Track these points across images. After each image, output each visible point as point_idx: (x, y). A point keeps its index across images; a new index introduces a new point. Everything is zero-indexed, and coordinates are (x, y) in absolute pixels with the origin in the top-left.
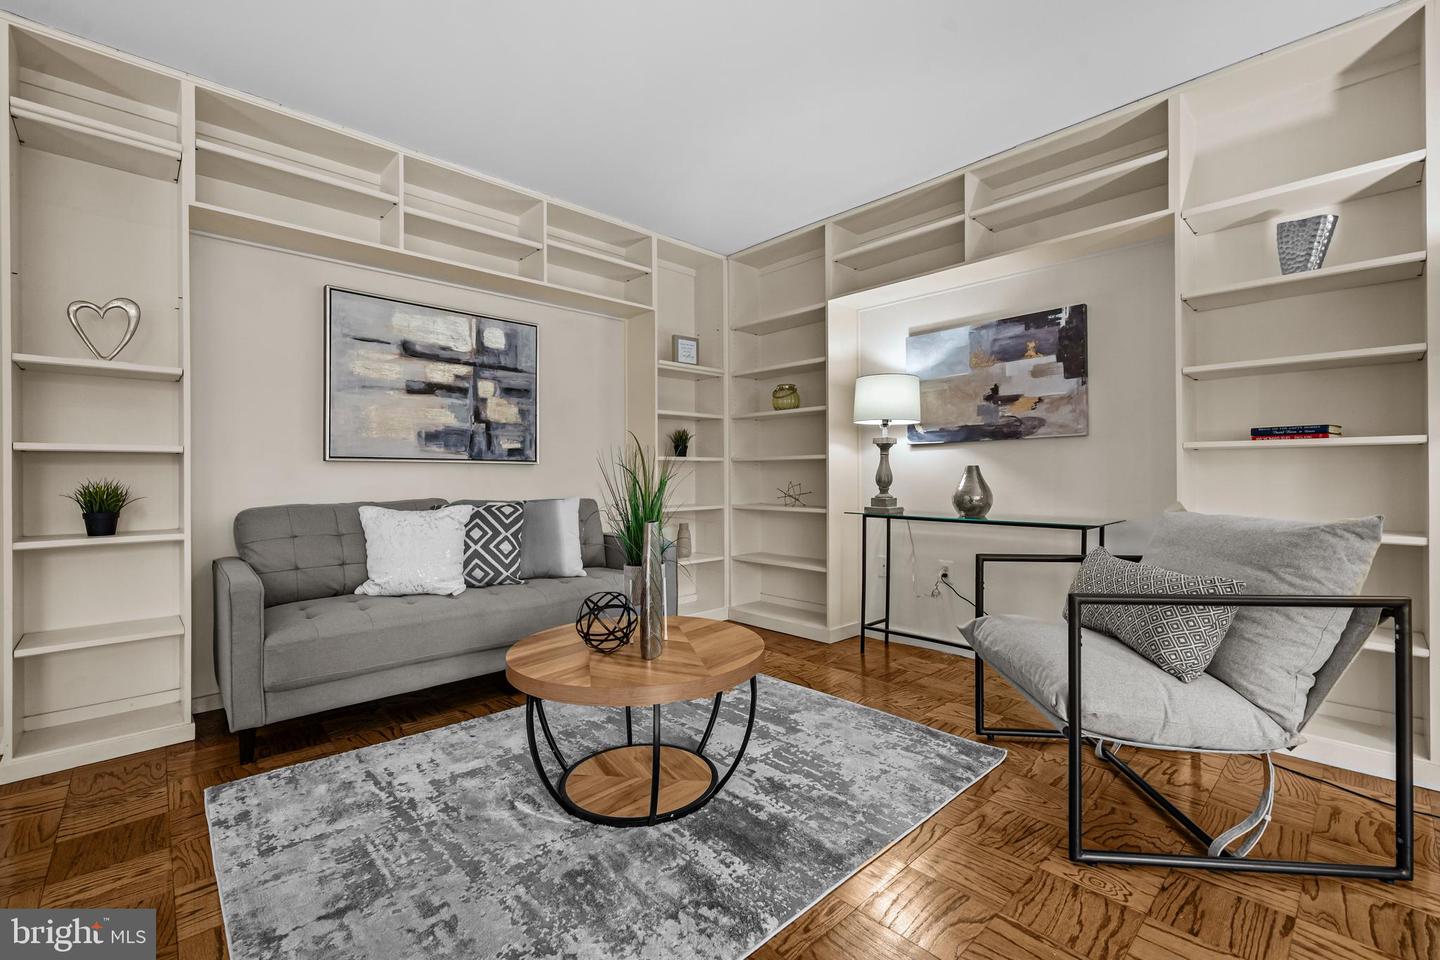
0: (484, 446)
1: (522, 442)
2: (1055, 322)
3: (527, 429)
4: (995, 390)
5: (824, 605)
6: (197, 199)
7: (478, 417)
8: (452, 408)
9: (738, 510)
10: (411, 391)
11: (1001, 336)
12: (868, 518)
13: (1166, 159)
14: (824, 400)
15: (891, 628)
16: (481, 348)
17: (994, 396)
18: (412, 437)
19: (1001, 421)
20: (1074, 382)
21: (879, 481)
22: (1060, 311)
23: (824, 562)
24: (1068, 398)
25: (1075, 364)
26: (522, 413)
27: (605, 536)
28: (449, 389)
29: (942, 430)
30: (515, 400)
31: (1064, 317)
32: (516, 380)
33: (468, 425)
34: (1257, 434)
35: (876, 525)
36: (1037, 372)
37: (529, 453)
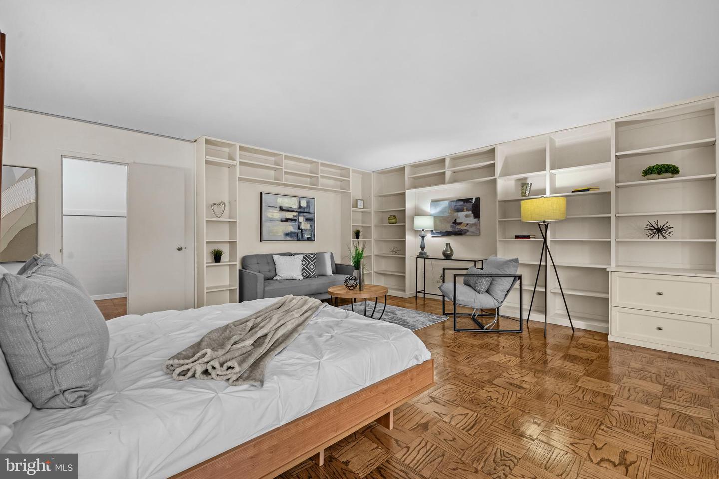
0: (300, 237)
1: (311, 235)
2: (471, 202)
3: (312, 231)
4: (456, 220)
5: (405, 287)
6: (240, 175)
7: (299, 228)
8: (292, 225)
9: (376, 256)
10: (282, 221)
11: (457, 204)
12: (418, 259)
13: (494, 163)
14: (405, 222)
15: (426, 292)
16: (300, 207)
17: (455, 222)
18: (282, 234)
19: (457, 230)
20: (476, 219)
21: (421, 248)
22: (472, 198)
23: (405, 273)
24: (475, 224)
25: (477, 215)
26: (311, 226)
27: (336, 264)
28: (291, 220)
29: (441, 232)
30: (309, 222)
31: (474, 200)
32: (309, 216)
33: (296, 230)
34: (517, 237)
35: (421, 261)
36: (467, 216)
37: (313, 238)
